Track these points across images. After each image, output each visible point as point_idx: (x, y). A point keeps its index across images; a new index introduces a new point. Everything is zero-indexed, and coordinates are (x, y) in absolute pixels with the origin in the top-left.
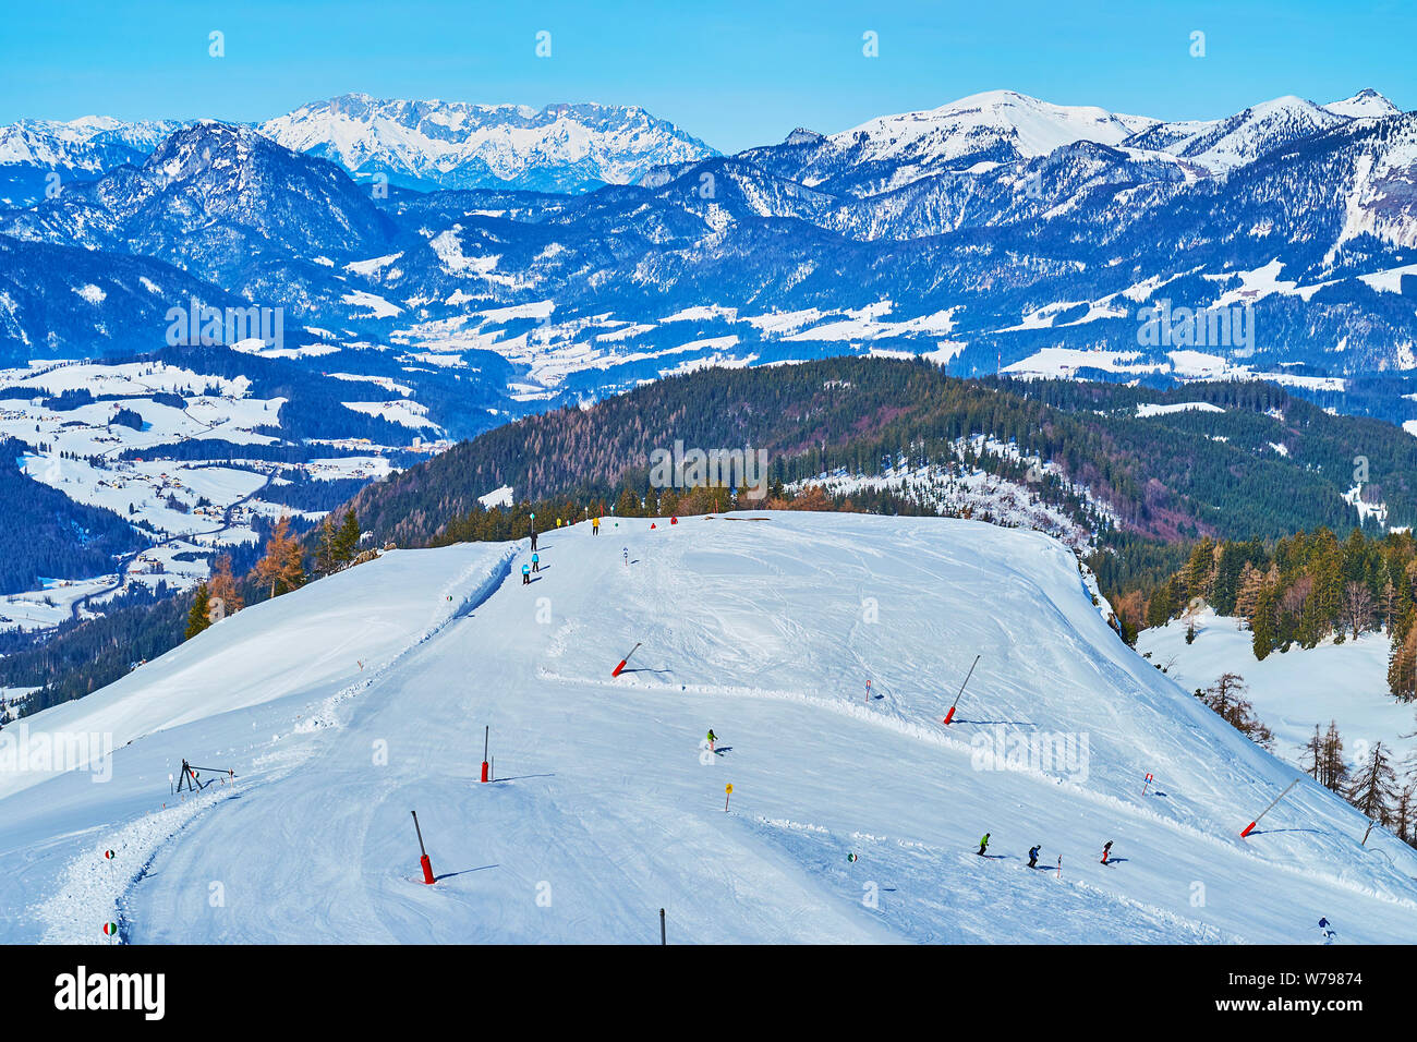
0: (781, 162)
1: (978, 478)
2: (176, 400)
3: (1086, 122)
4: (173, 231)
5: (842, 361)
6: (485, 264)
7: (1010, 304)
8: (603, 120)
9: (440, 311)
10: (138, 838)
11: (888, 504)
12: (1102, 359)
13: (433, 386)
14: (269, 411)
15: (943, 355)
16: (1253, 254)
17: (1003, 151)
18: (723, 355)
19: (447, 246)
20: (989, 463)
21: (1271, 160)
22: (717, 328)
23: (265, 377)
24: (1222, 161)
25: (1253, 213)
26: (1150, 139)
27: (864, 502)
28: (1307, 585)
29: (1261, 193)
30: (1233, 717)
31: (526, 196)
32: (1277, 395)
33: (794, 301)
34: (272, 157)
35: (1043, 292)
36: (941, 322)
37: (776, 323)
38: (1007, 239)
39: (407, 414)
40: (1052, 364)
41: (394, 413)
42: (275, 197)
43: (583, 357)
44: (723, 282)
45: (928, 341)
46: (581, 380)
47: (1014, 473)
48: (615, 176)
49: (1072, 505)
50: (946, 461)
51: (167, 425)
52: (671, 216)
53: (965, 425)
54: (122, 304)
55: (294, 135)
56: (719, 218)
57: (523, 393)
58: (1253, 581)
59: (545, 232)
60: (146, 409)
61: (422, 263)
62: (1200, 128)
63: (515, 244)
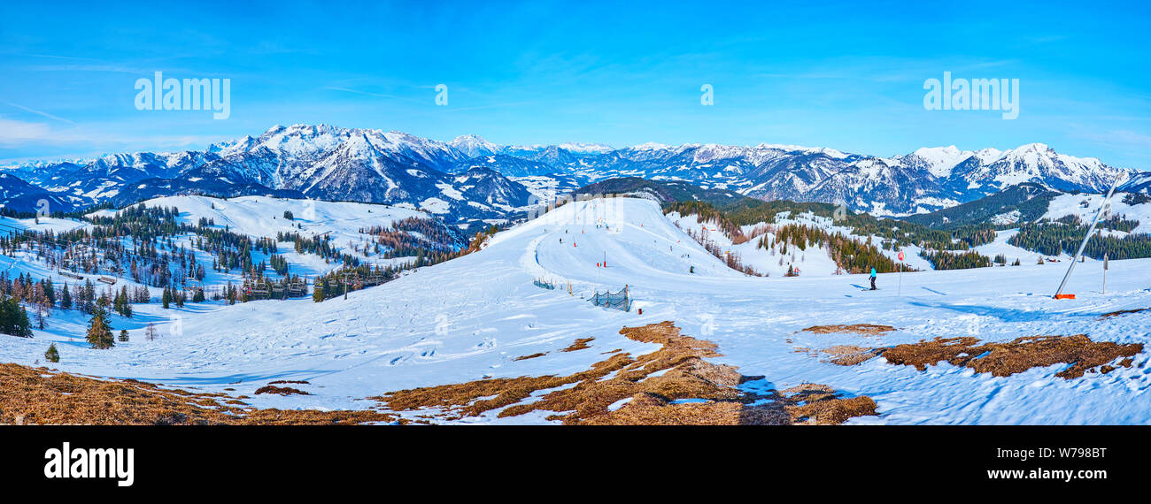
0: (624, 151)
1: (647, 193)
2: (546, 181)
3: (663, 146)
4: (547, 159)
5: (630, 177)
6: (586, 164)
7: (652, 170)
8: (602, 145)
9: (580, 170)
10: (539, 239)
11: (635, 196)
12: (663, 177)
13: (579, 180)
14: (558, 183)
15: (643, 177)
16: (682, 164)
17: (652, 150)
18: (615, 176)
19: (581, 162)
20: (648, 191)
21: (685, 151)
22: (615, 173)
23: (557, 178)
24: (679, 152)
25: (683, 158)
26: (670, 149)
27: (632, 196)
28: (687, 208)
29: (684, 156)
30: (677, 226)
31: (591, 155)
32: (684, 182)
33: (625, 169)
34: (560, 150)
35: (656, 168)
36: (643, 172)
37: (622, 172)
38: (652, 161)
39: (575, 184)
40: (657, 178)
41: (573, 183)
42: (560, 155)
43: (598, 176)
44: (616, 167)
45: (641, 175)
46: (598, 179)
47: (651, 193)
48: (603, 153)
49: (659, 197)
50: (643, 191)
51: (545, 185)
52: (610, 158)
53: (645, 186)
54: (540, 169)
55: (563, 147)
56: (616, 158)
57: (590, 181)
58: (680, 207)
59: (594, 160)
60: (542, 182)
61: (578, 164)
62: (676, 147)
63: (590, 161)
